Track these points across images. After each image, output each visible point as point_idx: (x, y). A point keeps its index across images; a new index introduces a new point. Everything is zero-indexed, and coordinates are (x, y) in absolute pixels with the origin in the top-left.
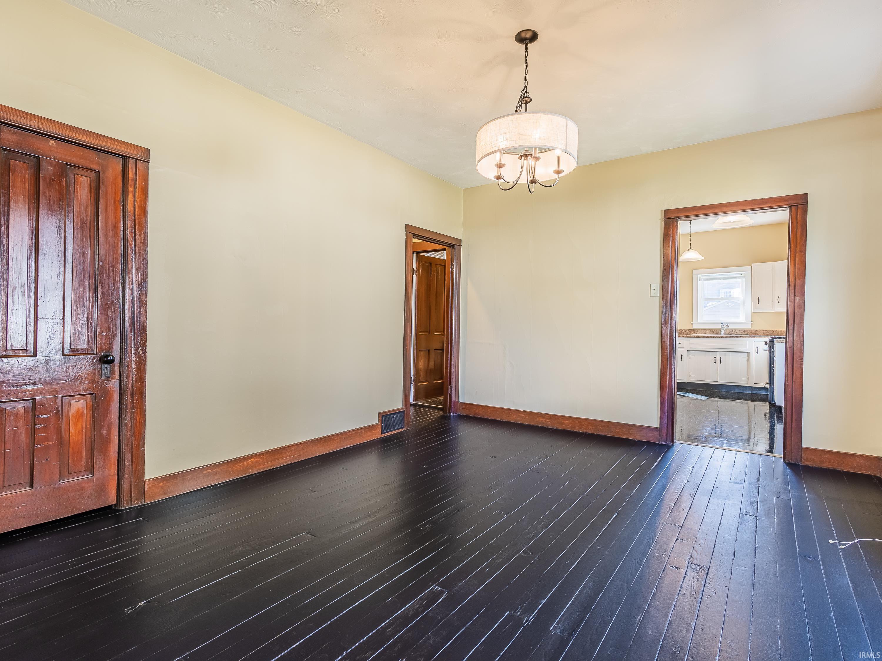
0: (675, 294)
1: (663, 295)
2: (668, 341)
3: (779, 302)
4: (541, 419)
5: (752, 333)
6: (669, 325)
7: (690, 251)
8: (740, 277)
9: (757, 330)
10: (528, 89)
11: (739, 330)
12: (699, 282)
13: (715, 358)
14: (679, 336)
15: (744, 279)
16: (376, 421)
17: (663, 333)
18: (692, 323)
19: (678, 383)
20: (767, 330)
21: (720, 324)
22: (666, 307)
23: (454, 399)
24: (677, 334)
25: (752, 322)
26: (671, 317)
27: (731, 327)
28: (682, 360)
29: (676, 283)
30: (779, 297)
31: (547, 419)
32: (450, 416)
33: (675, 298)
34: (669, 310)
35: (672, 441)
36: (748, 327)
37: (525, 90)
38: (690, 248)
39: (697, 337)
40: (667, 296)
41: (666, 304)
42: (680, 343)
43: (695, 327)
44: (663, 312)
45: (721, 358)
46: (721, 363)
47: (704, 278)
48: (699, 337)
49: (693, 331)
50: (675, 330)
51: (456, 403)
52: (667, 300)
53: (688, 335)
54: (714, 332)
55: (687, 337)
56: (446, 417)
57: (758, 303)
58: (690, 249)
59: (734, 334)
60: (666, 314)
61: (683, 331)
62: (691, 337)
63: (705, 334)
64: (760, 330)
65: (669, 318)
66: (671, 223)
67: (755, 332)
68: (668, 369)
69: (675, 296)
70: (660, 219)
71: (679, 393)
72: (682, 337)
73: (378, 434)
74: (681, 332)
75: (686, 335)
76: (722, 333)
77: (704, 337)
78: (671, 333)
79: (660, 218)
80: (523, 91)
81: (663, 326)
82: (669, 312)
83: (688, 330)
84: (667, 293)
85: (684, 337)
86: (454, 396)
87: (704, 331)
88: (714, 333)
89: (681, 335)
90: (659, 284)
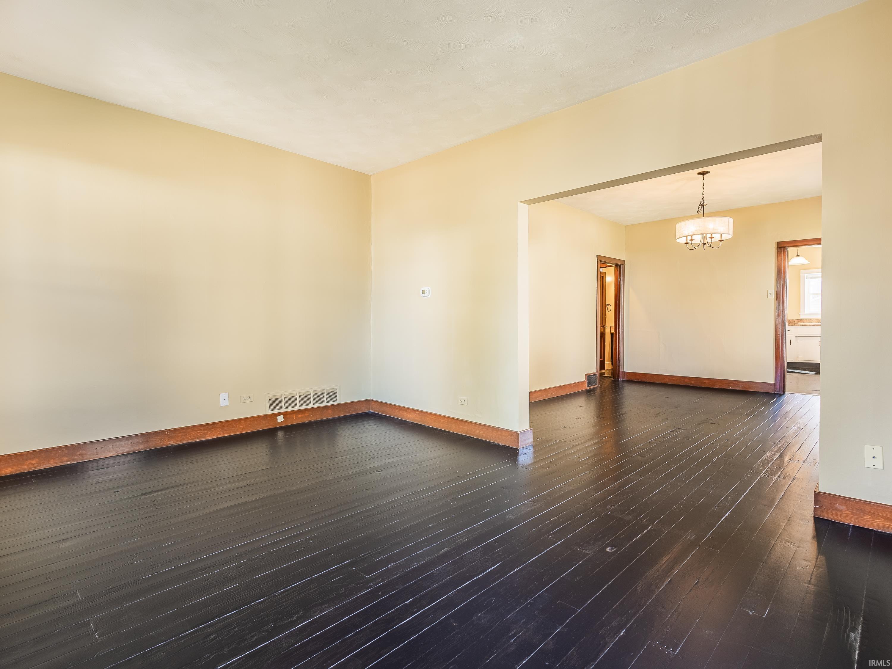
0: (786, 296)
1: (777, 297)
2: (780, 327)
4: (688, 381)
6: (781, 317)
7: (798, 257)
10: (705, 199)
12: (806, 280)
13: (820, 342)
14: (788, 325)
16: (583, 379)
17: (777, 322)
18: (800, 314)
19: (788, 363)
22: (779, 305)
23: (621, 370)
24: (787, 323)
26: (783, 312)
28: (791, 344)
29: (786, 289)
31: (692, 380)
32: (618, 381)
33: (786, 299)
34: (781, 307)
35: (784, 392)
37: (703, 200)
39: (804, 325)
40: (780, 298)
41: (779, 303)
42: (789, 331)
43: (802, 317)
44: (777, 308)
47: (810, 276)
48: (806, 325)
49: (801, 321)
50: (785, 320)
51: (623, 372)
52: (779, 300)
53: (796, 324)
55: (795, 325)
56: (616, 381)
58: (798, 255)
60: (779, 309)
61: (792, 321)
62: (798, 325)
63: (812, 323)
65: (781, 312)
66: (783, 250)
68: (780, 345)
69: (786, 297)
70: (774, 248)
71: (788, 370)
72: (791, 325)
73: (585, 387)
74: (790, 322)
75: (794, 324)
77: (810, 325)
78: (783, 322)
79: (774, 246)
80: (702, 200)
81: (777, 317)
82: (781, 308)
83: (797, 320)
84: (780, 296)
85: (793, 325)
86: (621, 367)
87: (810, 320)
89: (790, 324)
90: (774, 290)
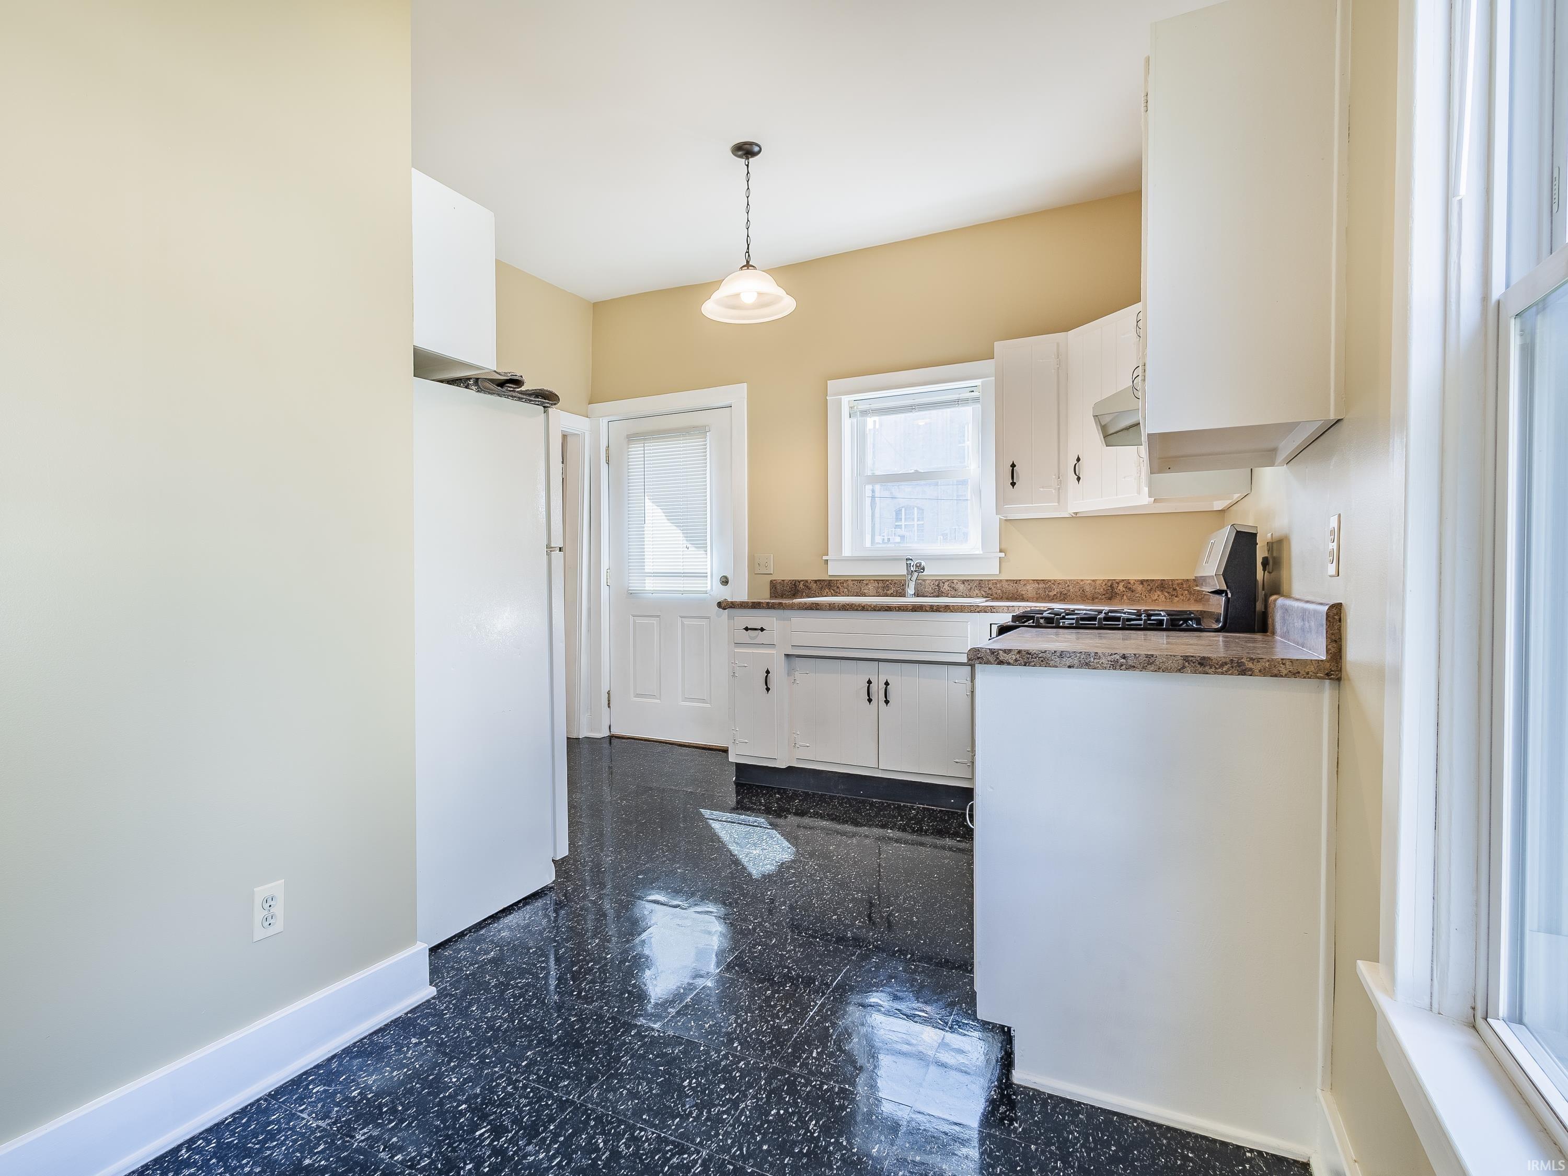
3: (1079, 479)
5: (1003, 592)
7: (746, 272)
8: (967, 400)
9: (1016, 582)
11: (963, 582)
12: (845, 419)
13: (869, 682)
15: (978, 406)
18: (825, 558)
20: (1050, 581)
21: (904, 563)
25: (1002, 555)
27: (932, 571)
28: (768, 689)
30: (1078, 460)
36: (989, 569)
38: (748, 262)
43: (835, 570)
45: (887, 684)
46: (887, 702)
47: (863, 406)
49: (830, 586)
54: (888, 588)
57: (1013, 484)
58: (748, 265)
59: (947, 596)
61: (801, 585)
63: (864, 595)
64: (1028, 580)
67: (1010, 588)
76: (911, 590)
83: (816, 582)
87: (858, 585)
88: (889, 592)
